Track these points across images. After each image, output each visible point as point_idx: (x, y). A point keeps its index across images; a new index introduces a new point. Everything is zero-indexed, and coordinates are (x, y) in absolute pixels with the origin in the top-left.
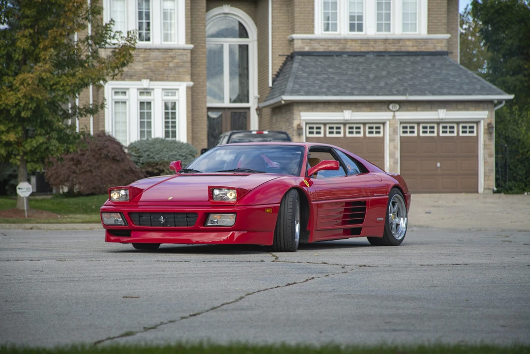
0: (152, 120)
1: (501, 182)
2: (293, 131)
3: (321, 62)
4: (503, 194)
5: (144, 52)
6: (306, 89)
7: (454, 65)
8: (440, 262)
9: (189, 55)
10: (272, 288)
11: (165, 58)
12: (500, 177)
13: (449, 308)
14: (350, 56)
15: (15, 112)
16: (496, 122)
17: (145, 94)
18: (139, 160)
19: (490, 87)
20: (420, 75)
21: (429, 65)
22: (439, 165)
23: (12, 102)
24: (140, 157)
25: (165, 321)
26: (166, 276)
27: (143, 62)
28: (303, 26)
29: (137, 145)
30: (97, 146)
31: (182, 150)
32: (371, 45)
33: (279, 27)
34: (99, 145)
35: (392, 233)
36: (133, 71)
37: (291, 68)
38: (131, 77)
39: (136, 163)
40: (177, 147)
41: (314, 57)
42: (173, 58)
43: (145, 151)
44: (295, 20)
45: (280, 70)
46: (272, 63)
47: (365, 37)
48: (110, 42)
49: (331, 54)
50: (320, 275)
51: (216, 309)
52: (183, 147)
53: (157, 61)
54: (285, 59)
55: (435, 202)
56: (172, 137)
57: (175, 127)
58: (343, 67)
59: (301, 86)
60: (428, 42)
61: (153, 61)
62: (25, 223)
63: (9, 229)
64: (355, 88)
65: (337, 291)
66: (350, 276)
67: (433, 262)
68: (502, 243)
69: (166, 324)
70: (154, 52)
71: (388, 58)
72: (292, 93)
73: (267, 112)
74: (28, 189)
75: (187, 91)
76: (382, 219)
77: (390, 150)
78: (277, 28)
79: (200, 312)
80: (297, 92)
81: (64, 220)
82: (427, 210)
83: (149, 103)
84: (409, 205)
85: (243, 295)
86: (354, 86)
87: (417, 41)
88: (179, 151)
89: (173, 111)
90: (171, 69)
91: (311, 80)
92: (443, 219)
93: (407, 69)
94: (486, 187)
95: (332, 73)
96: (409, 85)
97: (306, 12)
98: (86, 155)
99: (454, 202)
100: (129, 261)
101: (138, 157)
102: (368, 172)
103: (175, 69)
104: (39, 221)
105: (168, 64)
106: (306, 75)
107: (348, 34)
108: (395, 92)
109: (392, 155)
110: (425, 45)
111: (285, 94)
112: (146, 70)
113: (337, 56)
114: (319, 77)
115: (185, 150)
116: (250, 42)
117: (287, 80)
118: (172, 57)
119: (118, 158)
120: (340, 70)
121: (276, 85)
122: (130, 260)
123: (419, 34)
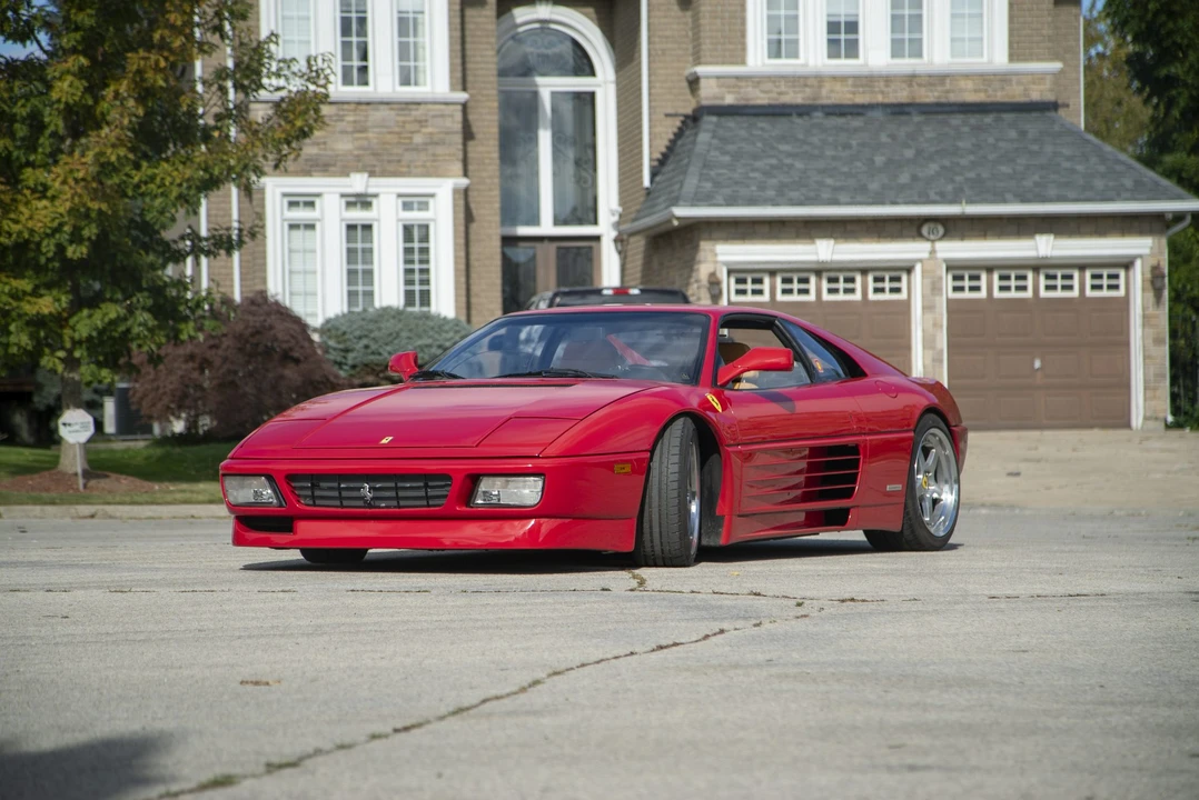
0: (376, 267)
1: (1184, 404)
2: (699, 288)
3: (762, 129)
4: (1187, 430)
5: (355, 110)
6: (727, 191)
7: (1070, 132)
8: (1038, 589)
9: (459, 116)
10: (616, 658)
11: (404, 122)
12: (1182, 392)
13: (1055, 706)
14: (828, 114)
15: (52, 248)
16: (1171, 263)
17: (359, 206)
18: (345, 357)
19: (1157, 184)
20: (991, 157)
21: (1013, 134)
22: (1037, 364)
23: (45, 226)
24: (347, 351)
25: (327, 746)
26: (363, 629)
27: (353, 132)
28: (719, 47)
29: (342, 324)
30: (246, 327)
31: (444, 335)
32: (877, 89)
33: (663, 51)
34: (251, 324)
35: (923, 522)
36: (329, 153)
37: (694, 143)
38: (324, 166)
39: (340, 364)
40: (432, 328)
41: (745, 118)
42: (422, 123)
43: (360, 338)
44: (702, 34)
45: (668, 148)
46: (650, 134)
47: (865, 71)
48: (270, 85)
49: (787, 111)
50: (740, 624)
51: (465, 714)
52: (446, 328)
53: (385, 130)
54: (678, 124)
55: (1030, 449)
56: (422, 304)
57: (426, 282)
58: (815, 140)
59: (717, 184)
60: (1010, 80)
61: (376, 130)
62: (78, 503)
63: (41, 518)
64: (841, 189)
65: (776, 665)
66: (815, 625)
67: (1021, 589)
68: (1190, 542)
69: (328, 752)
70: (378, 110)
71: (917, 119)
72: (696, 200)
73: (638, 244)
74: (84, 426)
75: (454, 199)
76: (898, 487)
77: (923, 331)
78: (660, 52)
79: (421, 720)
80: (707, 199)
81: (169, 498)
82: (1012, 467)
83: (368, 228)
84: (964, 453)
85: (541, 675)
86: (838, 184)
87: (985, 78)
88: (436, 336)
89: (424, 245)
90: (416, 149)
91: (739, 171)
92: (1048, 488)
93: (961, 144)
94: (1148, 414)
95: (789, 155)
96: (967, 180)
97: (727, 15)
98: (224, 346)
99: (1074, 450)
100: (283, 591)
101: (342, 350)
102: (864, 375)
103: (426, 150)
104: (109, 498)
105: (411, 138)
106: (727, 159)
107: (824, 66)
108: (933, 196)
109: (929, 343)
110: (1003, 88)
111: (681, 203)
112: (361, 152)
113: (800, 115)
114: (758, 164)
115: (451, 334)
116: (599, 86)
117: (685, 173)
118: (420, 122)
119: (296, 355)
120: (806, 148)
121: (658, 183)
122: (287, 589)
123: (990, 62)
